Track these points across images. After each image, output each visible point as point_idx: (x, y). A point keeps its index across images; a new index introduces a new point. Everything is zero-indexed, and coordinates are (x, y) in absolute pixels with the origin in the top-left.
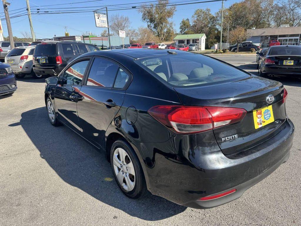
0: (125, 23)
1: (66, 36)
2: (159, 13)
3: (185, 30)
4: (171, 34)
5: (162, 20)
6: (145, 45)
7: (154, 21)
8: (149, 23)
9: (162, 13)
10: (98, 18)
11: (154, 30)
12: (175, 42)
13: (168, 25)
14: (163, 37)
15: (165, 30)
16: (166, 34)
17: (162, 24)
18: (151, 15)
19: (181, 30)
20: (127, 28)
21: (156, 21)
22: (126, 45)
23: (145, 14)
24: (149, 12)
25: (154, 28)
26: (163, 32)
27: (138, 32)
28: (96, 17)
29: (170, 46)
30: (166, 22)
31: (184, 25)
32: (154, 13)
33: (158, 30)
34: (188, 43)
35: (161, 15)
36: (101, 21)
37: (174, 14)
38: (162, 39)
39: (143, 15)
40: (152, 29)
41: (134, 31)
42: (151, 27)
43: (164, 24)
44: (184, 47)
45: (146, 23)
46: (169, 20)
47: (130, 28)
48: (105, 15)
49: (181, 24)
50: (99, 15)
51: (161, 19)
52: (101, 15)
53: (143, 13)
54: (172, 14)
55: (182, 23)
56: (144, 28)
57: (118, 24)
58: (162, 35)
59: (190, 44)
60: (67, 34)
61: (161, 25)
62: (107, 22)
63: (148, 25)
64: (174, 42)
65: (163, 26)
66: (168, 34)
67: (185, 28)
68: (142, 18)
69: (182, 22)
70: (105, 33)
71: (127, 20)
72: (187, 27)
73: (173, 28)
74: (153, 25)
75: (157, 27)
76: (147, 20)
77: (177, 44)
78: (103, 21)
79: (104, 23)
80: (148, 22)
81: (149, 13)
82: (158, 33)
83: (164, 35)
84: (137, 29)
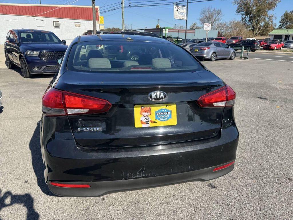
0: (217, 16)
1: (157, 28)
2: (258, 5)
3: (286, 24)
4: (268, 29)
5: (260, 12)
6: (230, 39)
7: (250, 14)
8: (244, 16)
9: (262, 5)
10: (177, 10)
11: (248, 23)
12: (270, 37)
13: (266, 18)
14: (258, 31)
15: (263, 24)
16: (263, 28)
17: (260, 17)
18: (248, 8)
19: (281, 24)
20: (218, 21)
21: (253, 14)
22: (210, 38)
23: (240, 6)
24: (246, 3)
25: (248, 21)
26: (258, 26)
27: (228, 25)
28: (176, 9)
29: (262, 41)
30: (266, 15)
31: (287, 18)
32: (252, 5)
33: (253, 24)
34: (286, 39)
35: (260, 7)
36: (180, 13)
37: (277, 6)
38: (257, 33)
39: (238, 7)
40: (247, 23)
41: (225, 25)
42: (245, 20)
43: (262, 17)
44: (276, 43)
45: (241, 15)
46: (270, 13)
47: (221, 21)
48: (185, 7)
49: (282, 17)
50: (178, 7)
51: (258, 11)
52: (181, 7)
53: (239, 5)
54: (274, 6)
55: (284, 16)
56: (236, 22)
57: (209, 17)
58: (257, 29)
59: (289, 40)
60: (157, 26)
61: (258, 18)
62: (186, 14)
63: (242, 18)
64: (268, 37)
65: (261, 19)
66: (266, 28)
67: (287, 22)
68: (237, 10)
69: (284, 14)
70: (194, 26)
71: (219, 12)
72: (290, 21)
73: (272, 22)
74: (248, 18)
75: (253, 20)
76: (243, 13)
77: (272, 39)
78: (182, 13)
79: (182, 16)
80: (244, 14)
81: (246, 5)
82: (253, 27)
83: (259, 29)
84: (229, 22)
